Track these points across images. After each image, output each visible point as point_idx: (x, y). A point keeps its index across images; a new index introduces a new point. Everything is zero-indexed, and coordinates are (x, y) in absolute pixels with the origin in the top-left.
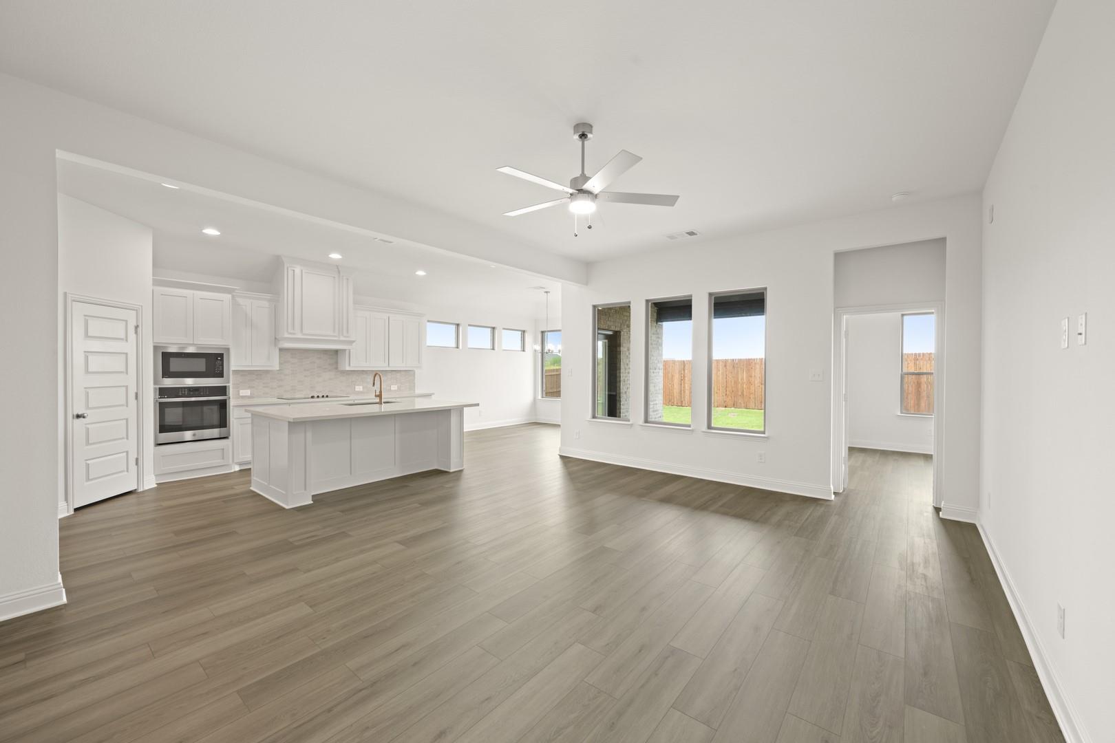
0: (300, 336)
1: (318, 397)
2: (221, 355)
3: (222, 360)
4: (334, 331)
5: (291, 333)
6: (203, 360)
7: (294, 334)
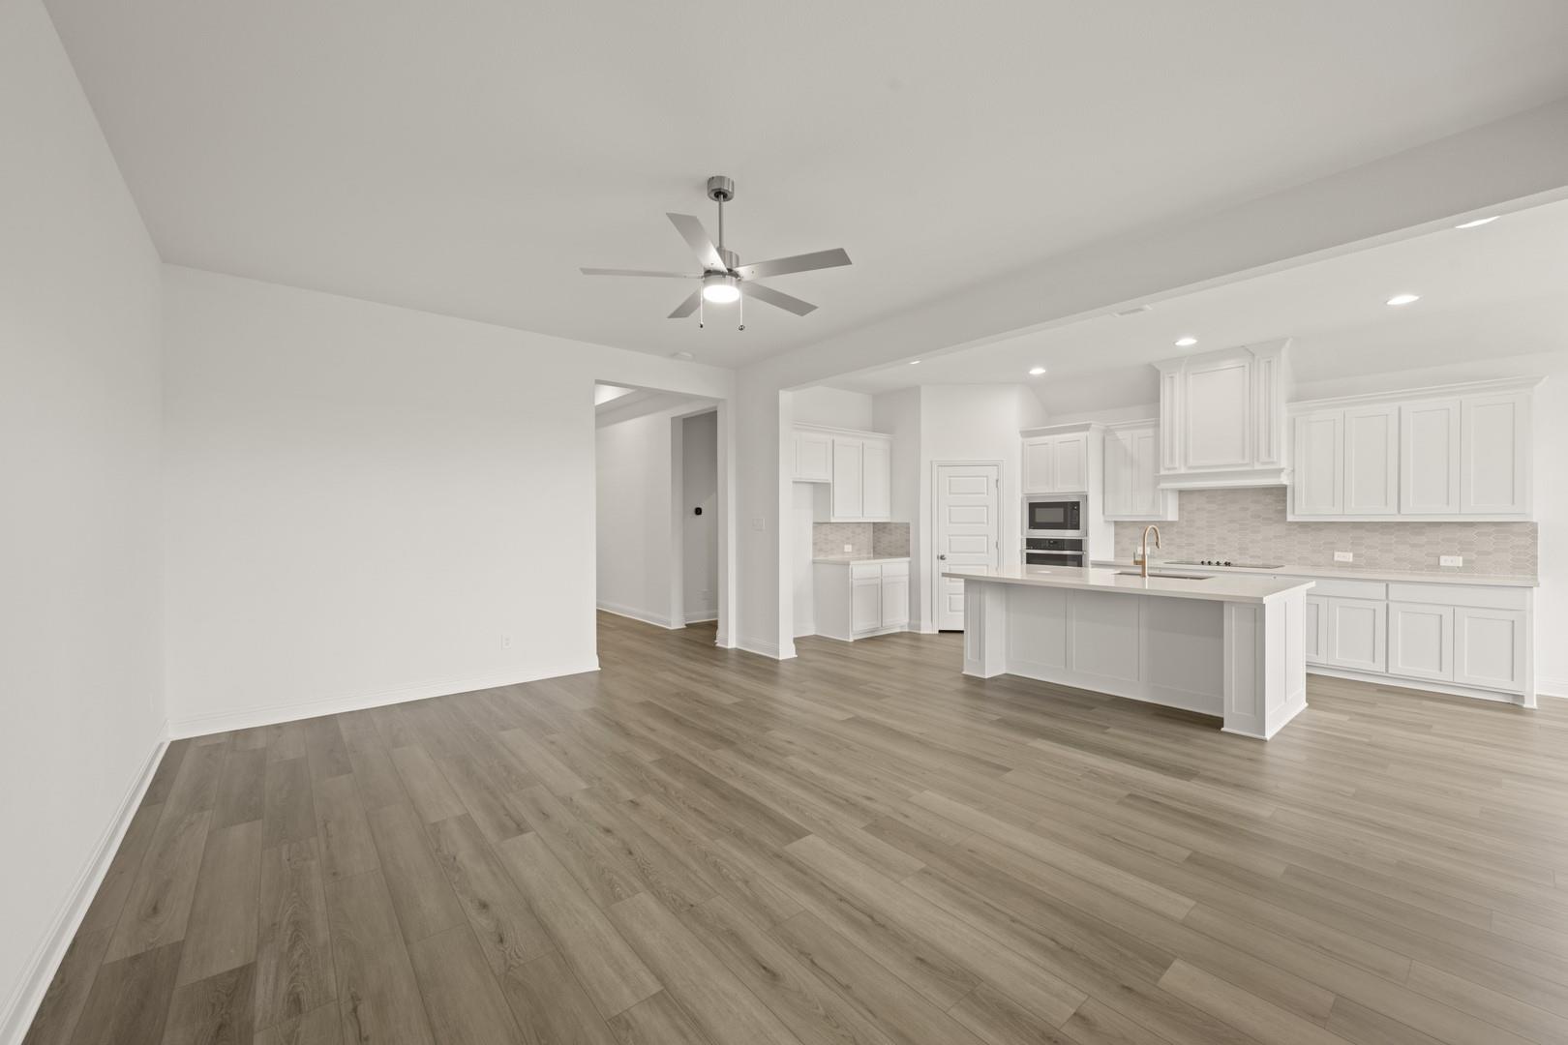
0: (1183, 471)
1: (1218, 564)
2: (1078, 504)
3: (1078, 509)
4: (1243, 457)
5: (1169, 469)
6: (1061, 510)
7: (1175, 469)
